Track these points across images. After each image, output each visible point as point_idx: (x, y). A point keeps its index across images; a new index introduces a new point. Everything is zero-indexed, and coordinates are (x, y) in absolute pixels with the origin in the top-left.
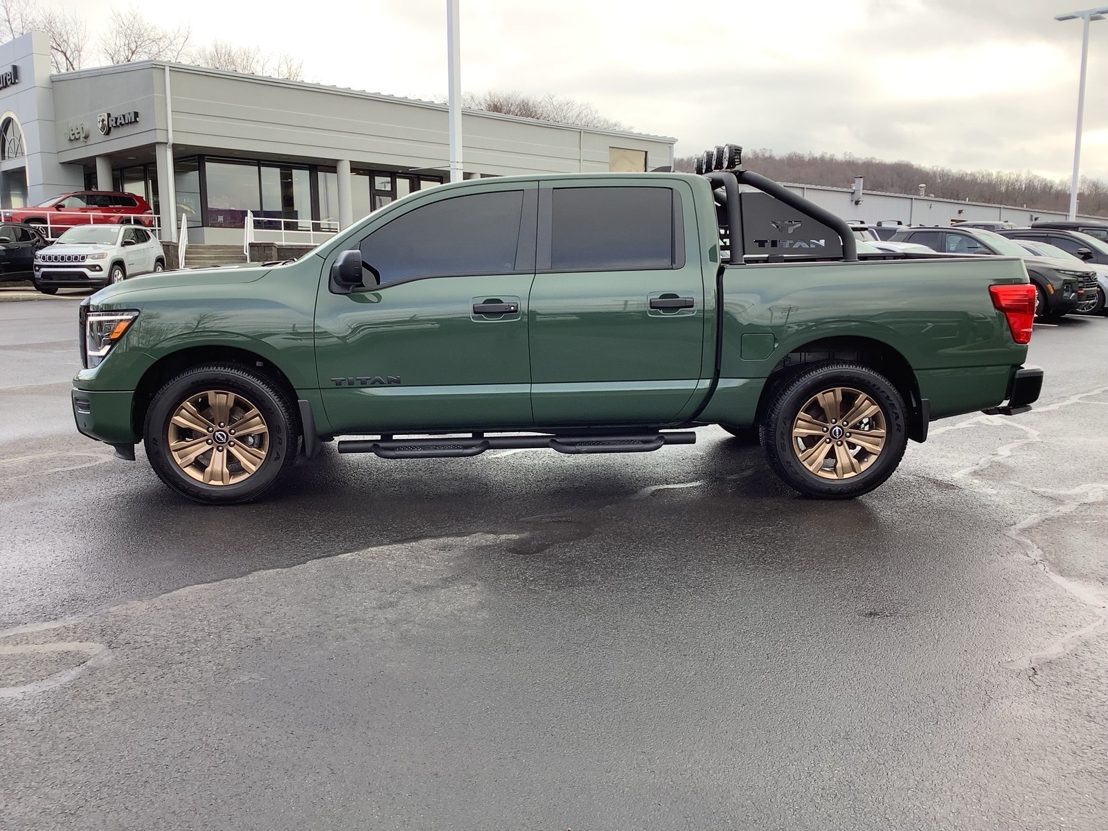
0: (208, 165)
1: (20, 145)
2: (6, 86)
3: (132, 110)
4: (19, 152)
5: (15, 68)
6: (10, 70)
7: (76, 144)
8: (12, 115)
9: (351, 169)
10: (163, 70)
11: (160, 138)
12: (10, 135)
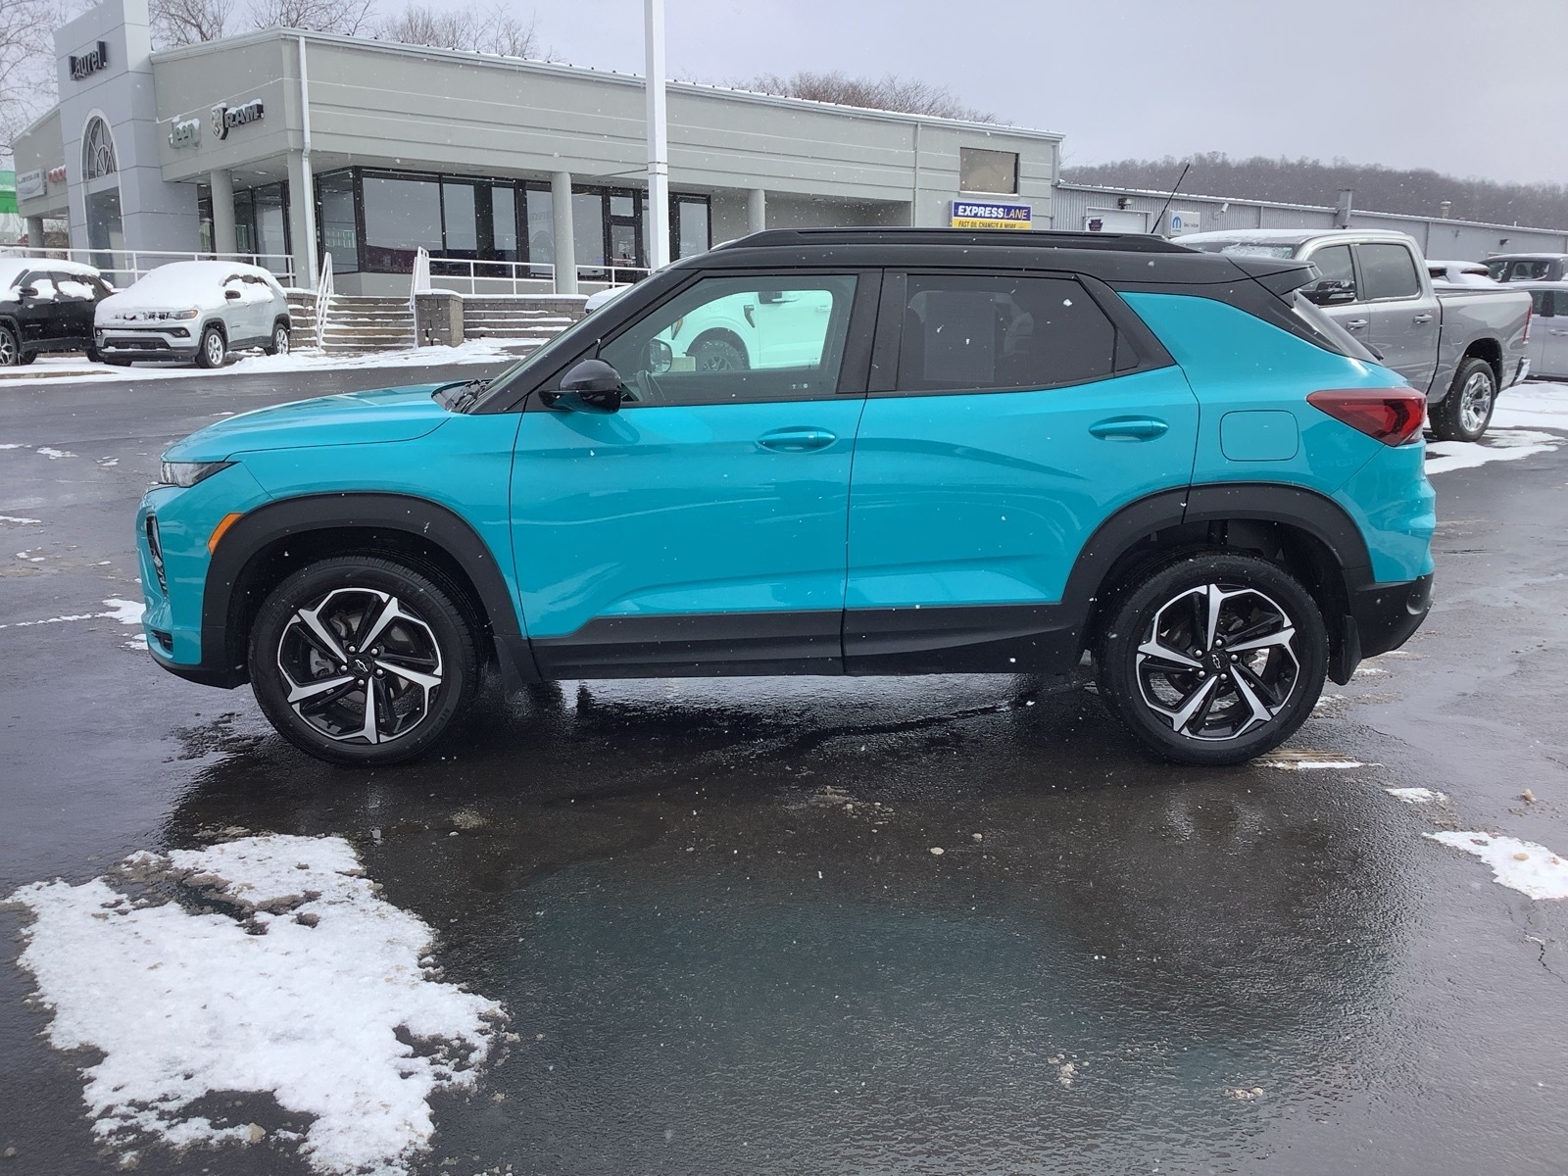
0: (366, 181)
1: (112, 157)
2: (91, 71)
3: (254, 103)
4: (110, 168)
5: (102, 46)
6: (95, 48)
7: (183, 154)
8: (102, 115)
9: (573, 186)
10: (296, 43)
11: (292, 143)
12: (99, 142)
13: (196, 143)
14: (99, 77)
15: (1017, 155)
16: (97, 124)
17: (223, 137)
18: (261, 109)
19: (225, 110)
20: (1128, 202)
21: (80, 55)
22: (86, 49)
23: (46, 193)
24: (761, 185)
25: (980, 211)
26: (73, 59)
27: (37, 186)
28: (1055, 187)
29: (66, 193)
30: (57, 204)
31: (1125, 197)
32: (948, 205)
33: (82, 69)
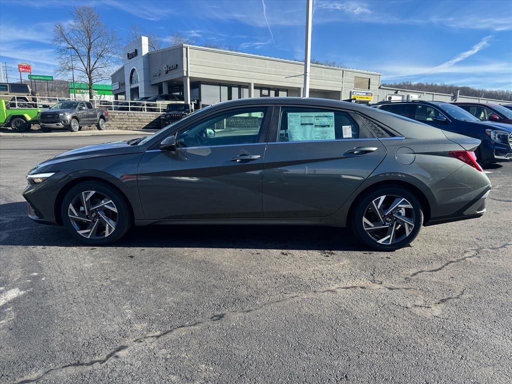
0: (202, 85)
1: (137, 78)
2: (133, 57)
3: (175, 64)
4: (137, 82)
5: (136, 50)
6: (134, 51)
7: (156, 78)
8: (135, 68)
9: (254, 87)
10: (187, 49)
11: (185, 75)
12: (134, 76)
13: (159, 75)
14: (135, 58)
15: (370, 79)
16: (133, 70)
17: (167, 73)
18: (177, 65)
19: (167, 66)
20: (399, 92)
21: (130, 53)
22: (132, 51)
23: (120, 88)
25: (359, 94)
26: (128, 54)
27: (116, 86)
28: (380, 88)
29: (125, 88)
30: (122, 91)
31: (398, 91)
32: (351, 92)
33: (130, 56)
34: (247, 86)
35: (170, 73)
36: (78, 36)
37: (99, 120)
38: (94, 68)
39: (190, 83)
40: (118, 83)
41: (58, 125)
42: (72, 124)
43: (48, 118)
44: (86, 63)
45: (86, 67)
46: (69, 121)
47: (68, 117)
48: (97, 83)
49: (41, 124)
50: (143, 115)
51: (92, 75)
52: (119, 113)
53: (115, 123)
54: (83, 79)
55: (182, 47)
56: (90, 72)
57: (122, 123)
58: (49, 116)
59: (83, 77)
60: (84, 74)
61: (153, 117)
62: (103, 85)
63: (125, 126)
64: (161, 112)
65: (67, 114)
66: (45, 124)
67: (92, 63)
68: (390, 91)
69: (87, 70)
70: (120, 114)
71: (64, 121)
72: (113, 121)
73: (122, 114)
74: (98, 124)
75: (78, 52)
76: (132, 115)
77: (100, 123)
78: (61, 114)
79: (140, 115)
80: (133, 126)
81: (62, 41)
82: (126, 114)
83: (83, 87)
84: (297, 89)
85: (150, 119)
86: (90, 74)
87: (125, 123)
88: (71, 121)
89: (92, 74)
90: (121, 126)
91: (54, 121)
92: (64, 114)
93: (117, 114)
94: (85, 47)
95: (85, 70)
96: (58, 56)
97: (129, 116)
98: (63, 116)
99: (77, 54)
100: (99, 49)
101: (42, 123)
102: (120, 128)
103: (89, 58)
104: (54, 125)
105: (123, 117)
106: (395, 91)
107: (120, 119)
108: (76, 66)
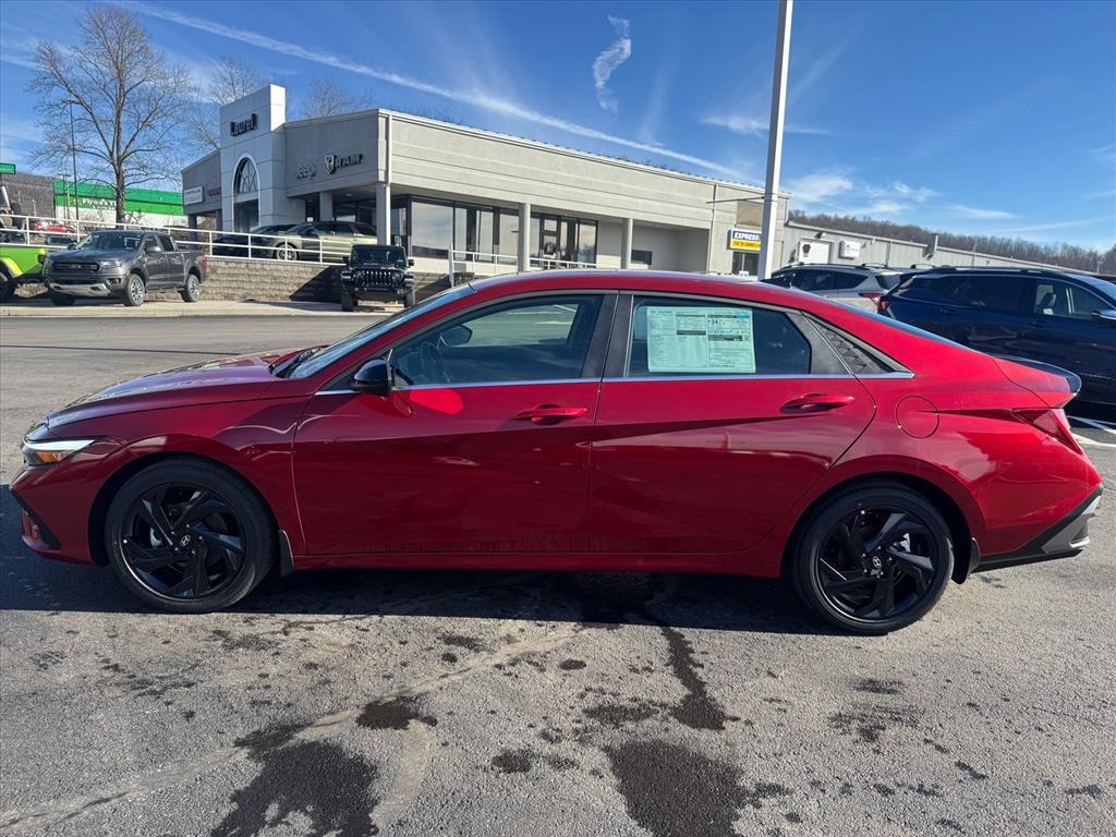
0: (413, 203)
1: (254, 181)
2: (243, 132)
3: (358, 153)
4: (252, 188)
5: (254, 116)
6: (249, 117)
7: (304, 181)
8: (249, 157)
9: (531, 213)
10: (387, 119)
11: (382, 178)
12: (245, 173)
13: (313, 175)
14: (250, 134)
16: (244, 162)
17: (333, 172)
18: (361, 157)
19: (335, 157)
20: (824, 234)
21: (238, 121)
22: (243, 118)
23: (204, 201)
24: (631, 216)
25: (746, 236)
26: (233, 124)
27: (196, 196)
28: (786, 225)
29: (221, 201)
30: (211, 208)
31: (822, 232)
32: (729, 232)
33: (237, 130)
34: (515, 210)
35: (340, 172)
36: (95, 75)
37: (188, 279)
38: (129, 150)
39: (392, 196)
40: (200, 188)
41: (97, 289)
42: (131, 287)
43: (70, 270)
44: (110, 140)
45: (111, 148)
46: (122, 281)
47: (122, 270)
48: (134, 186)
49: (52, 285)
50: (282, 268)
51: (123, 168)
52: (227, 262)
53: (217, 284)
54: (101, 176)
55: (375, 116)
56: (120, 161)
57: (234, 285)
58: (74, 266)
59: (103, 170)
60: (105, 164)
61: (306, 272)
62: (151, 192)
63: (241, 293)
64: (321, 263)
65: (118, 263)
66: (62, 286)
67: (125, 138)
68: (807, 232)
69: (111, 154)
70: (231, 265)
71: (111, 280)
72: (212, 280)
73: (234, 265)
74: (186, 287)
75: (91, 113)
76: (258, 266)
77: (190, 286)
78: (105, 263)
79: (275, 267)
80: (260, 293)
81: (53, 84)
82: (243, 266)
83: (100, 192)
84: (621, 221)
85: (300, 278)
86: (120, 165)
87: (241, 285)
88: (127, 280)
89: (123, 164)
90: (231, 292)
91: (88, 279)
92: (113, 262)
93: (223, 264)
94: (111, 101)
95: (108, 154)
96: (42, 120)
97: (250, 270)
98: (107, 268)
99: (89, 117)
100: (142, 107)
101: (57, 282)
102: (229, 297)
103: (119, 129)
104: (85, 289)
105: (236, 271)
106: (816, 233)
107: (229, 275)
108: (87, 144)
